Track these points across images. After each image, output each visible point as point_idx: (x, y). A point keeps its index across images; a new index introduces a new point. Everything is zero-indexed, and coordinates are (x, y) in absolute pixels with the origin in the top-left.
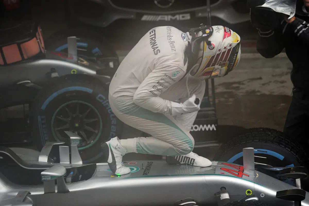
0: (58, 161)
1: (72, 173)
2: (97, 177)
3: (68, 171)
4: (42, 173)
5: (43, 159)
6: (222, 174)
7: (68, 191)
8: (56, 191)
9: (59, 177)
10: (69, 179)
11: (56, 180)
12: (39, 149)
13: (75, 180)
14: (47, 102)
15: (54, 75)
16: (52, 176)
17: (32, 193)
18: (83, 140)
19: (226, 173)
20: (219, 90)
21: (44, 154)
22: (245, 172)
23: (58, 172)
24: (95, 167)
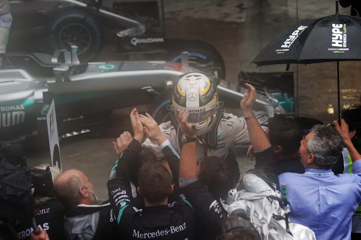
0: (64, 61)
1: (73, 69)
2: (89, 72)
3: (70, 68)
4: (54, 69)
5: (54, 60)
6: (168, 69)
7: (70, 81)
8: (63, 80)
9: (65, 72)
10: (71, 73)
11: (63, 73)
12: (52, 54)
13: (75, 74)
14: (55, 25)
15: (60, 7)
16: (60, 71)
17: (48, 82)
18: (80, 49)
19: (170, 68)
20: (167, 16)
21: (55, 57)
22: (183, 67)
23: (65, 68)
24: (87, 65)
